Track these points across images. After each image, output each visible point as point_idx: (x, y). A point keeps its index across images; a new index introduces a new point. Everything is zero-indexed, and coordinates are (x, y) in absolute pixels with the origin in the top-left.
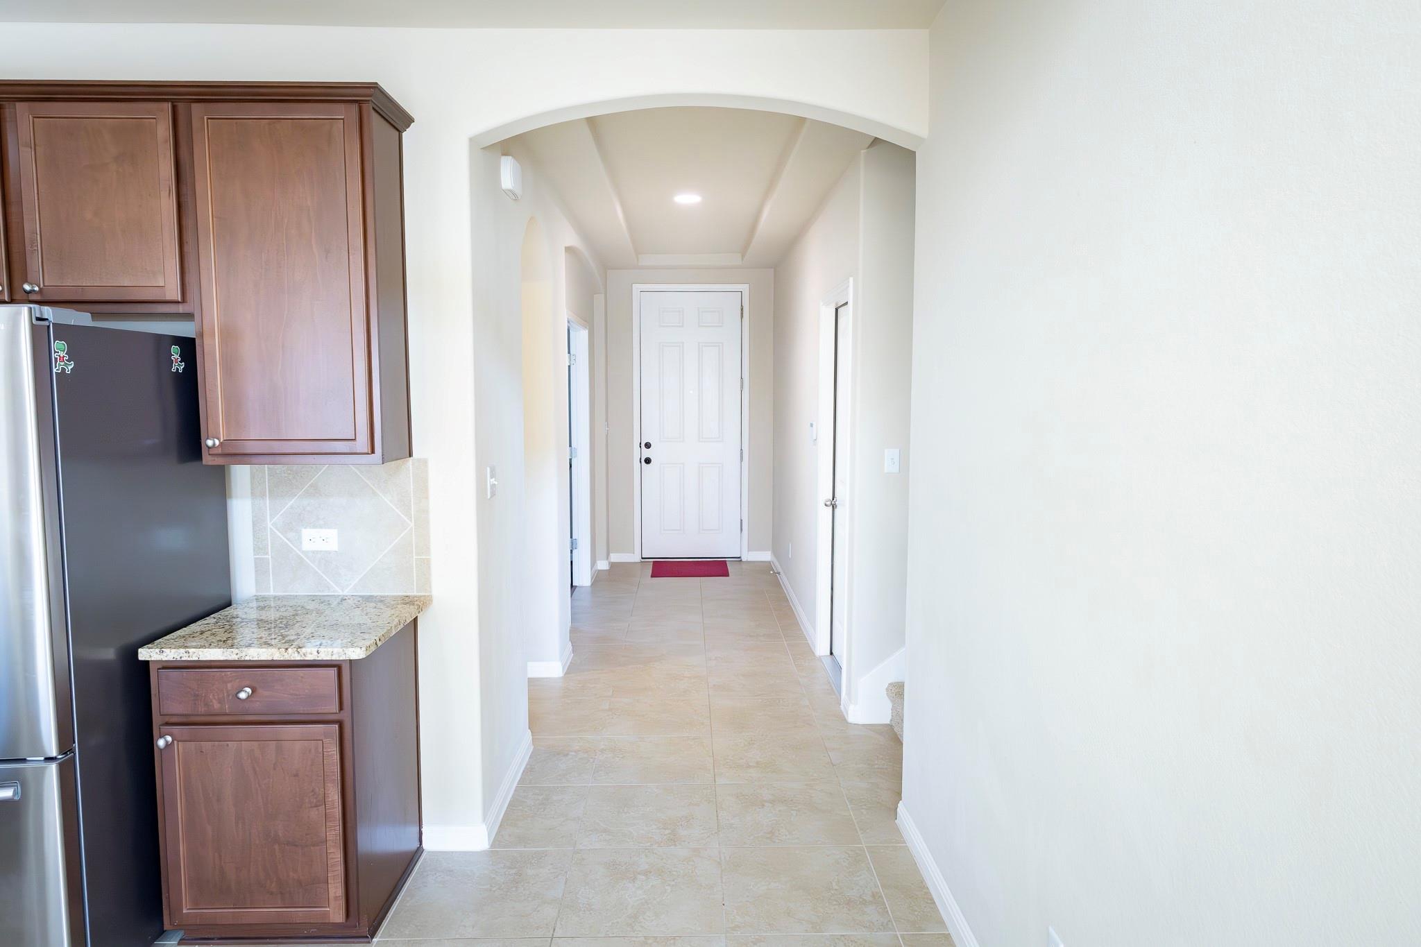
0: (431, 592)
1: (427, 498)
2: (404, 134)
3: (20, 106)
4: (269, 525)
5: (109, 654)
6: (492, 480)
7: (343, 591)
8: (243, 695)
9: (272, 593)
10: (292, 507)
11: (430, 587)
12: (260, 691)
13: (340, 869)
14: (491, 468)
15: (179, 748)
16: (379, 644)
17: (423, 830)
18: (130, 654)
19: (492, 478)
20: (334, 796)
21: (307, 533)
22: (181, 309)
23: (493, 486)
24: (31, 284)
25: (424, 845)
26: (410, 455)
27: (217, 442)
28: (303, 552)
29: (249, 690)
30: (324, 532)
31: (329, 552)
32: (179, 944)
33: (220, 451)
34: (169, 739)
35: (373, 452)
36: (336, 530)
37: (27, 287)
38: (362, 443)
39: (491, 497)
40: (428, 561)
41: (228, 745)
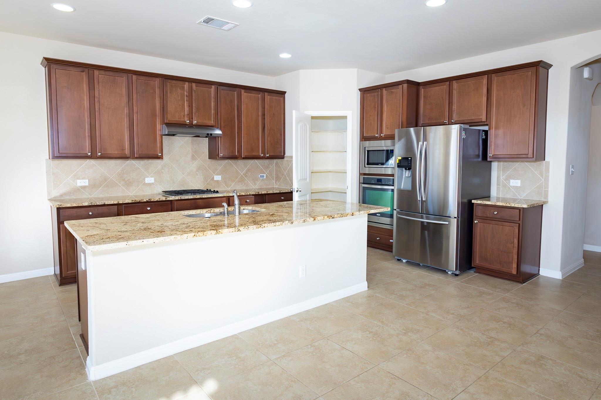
0: (548, 200)
1: (549, 172)
2: (549, 70)
3: (454, 82)
4: (501, 178)
5: (465, 200)
6: (572, 169)
7: (521, 197)
8: (495, 213)
9: (501, 196)
10: (508, 174)
11: (548, 198)
12: (499, 213)
13: (516, 260)
14: (572, 165)
15: (479, 224)
16: (531, 206)
17: (540, 269)
18: (470, 201)
19: (572, 168)
20: (516, 241)
21: (512, 181)
22: (485, 123)
23: (572, 171)
24: (453, 121)
25: (540, 273)
26: (544, 160)
27: (492, 155)
28: (510, 186)
29: (497, 212)
30: (517, 181)
31: (517, 186)
32: (474, 272)
33: (492, 157)
34: (477, 221)
35: (533, 157)
36: (520, 181)
37: (452, 121)
38: (530, 155)
39: (571, 174)
40: (548, 191)
41: (490, 225)
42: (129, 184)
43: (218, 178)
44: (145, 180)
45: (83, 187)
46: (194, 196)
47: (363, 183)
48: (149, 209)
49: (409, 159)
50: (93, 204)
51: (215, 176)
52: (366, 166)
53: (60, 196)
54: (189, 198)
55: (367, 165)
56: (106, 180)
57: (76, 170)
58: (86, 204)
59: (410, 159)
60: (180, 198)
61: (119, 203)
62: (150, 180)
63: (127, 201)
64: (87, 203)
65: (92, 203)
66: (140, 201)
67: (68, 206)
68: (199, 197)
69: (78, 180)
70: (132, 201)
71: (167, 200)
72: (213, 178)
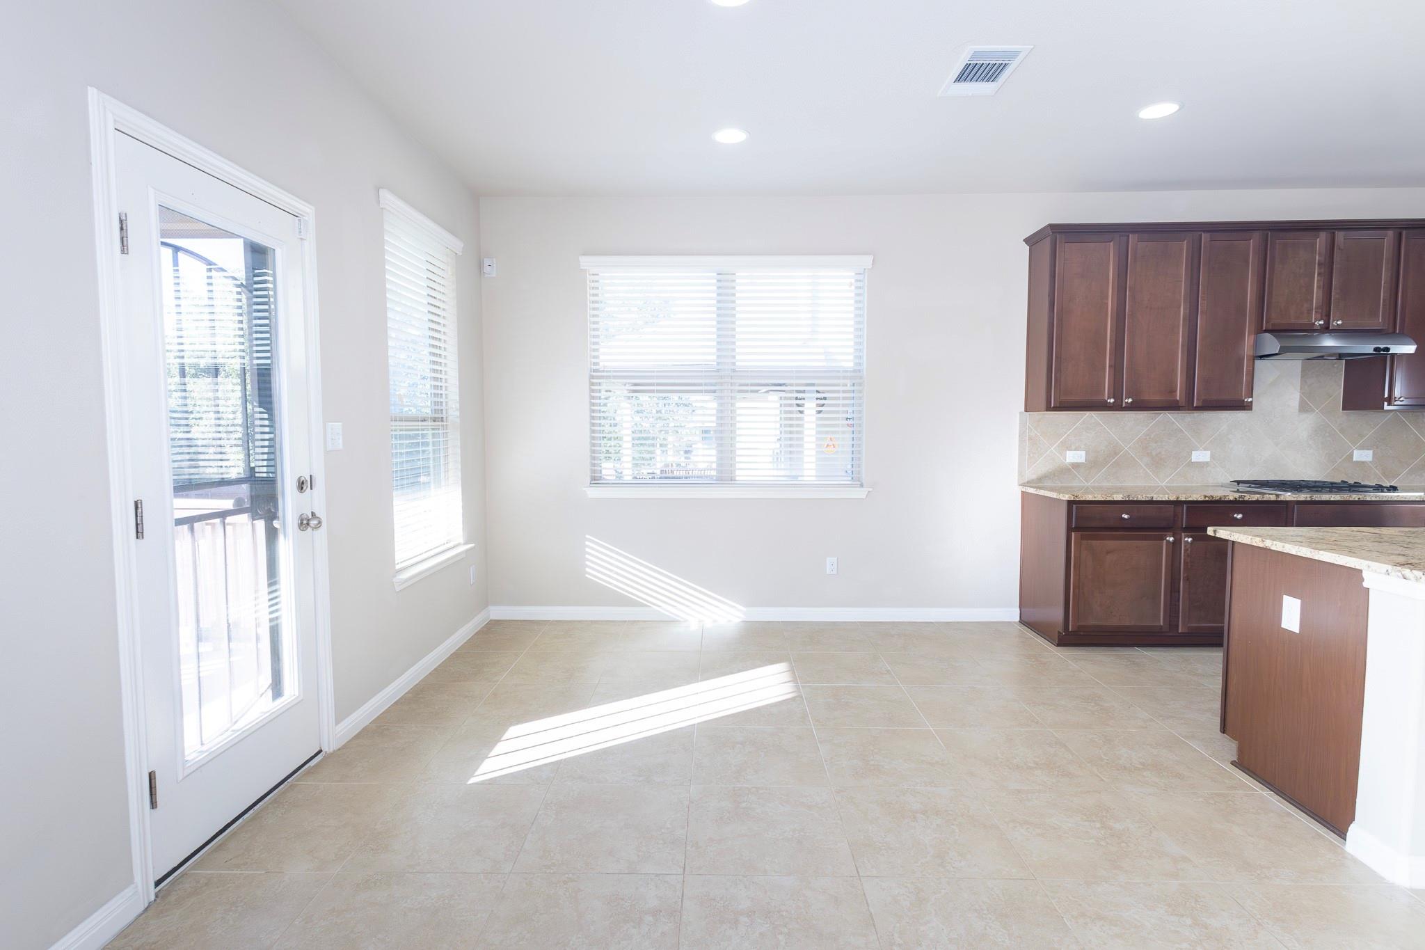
42: (1158, 462)
43: (1362, 456)
44: (1191, 456)
45: (1076, 466)
46: (1345, 496)
48: (1240, 516)
50: (1131, 499)
51: (1355, 451)
53: (1037, 479)
54: (1332, 499)
56: (1116, 454)
57: (1066, 433)
58: (1118, 497)
60: (1310, 497)
61: (1179, 499)
62: (1200, 456)
63: (1195, 497)
64: (1121, 496)
65: (1128, 496)
66: (1220, 498)
67: (1088, 499)
68: (1357, 499)
69: (1068, 452)
70: (1205, 497)
71: (1279, 499)
72: (1351, 455)
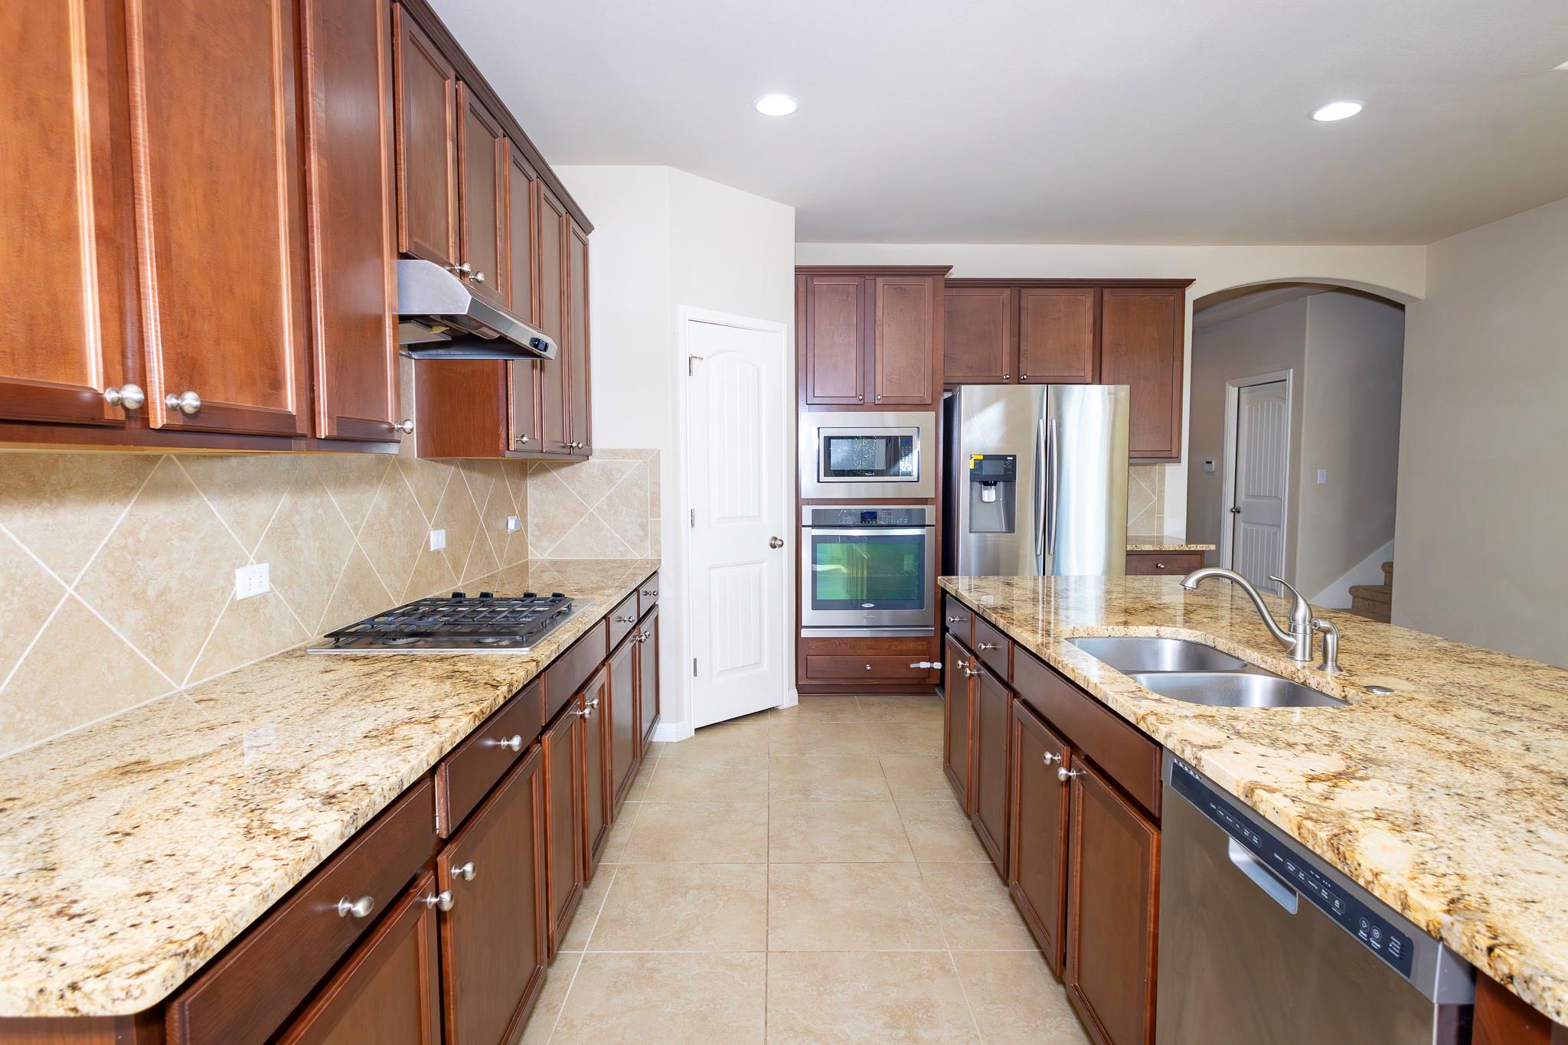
1: (1164, 485)
3: (1021, 292)
8: (1161, 566)
12: (1167, 566)
38: (1175, 453)
40: (1163, 517)
42: (164, 621)
44: (233, 584)
47: (813, 526)
49: (1008, 458)
51: (431, 533)
52: (823, 478)
55: (826, 475)
59: (1011, 458)
72: (429, 541)
